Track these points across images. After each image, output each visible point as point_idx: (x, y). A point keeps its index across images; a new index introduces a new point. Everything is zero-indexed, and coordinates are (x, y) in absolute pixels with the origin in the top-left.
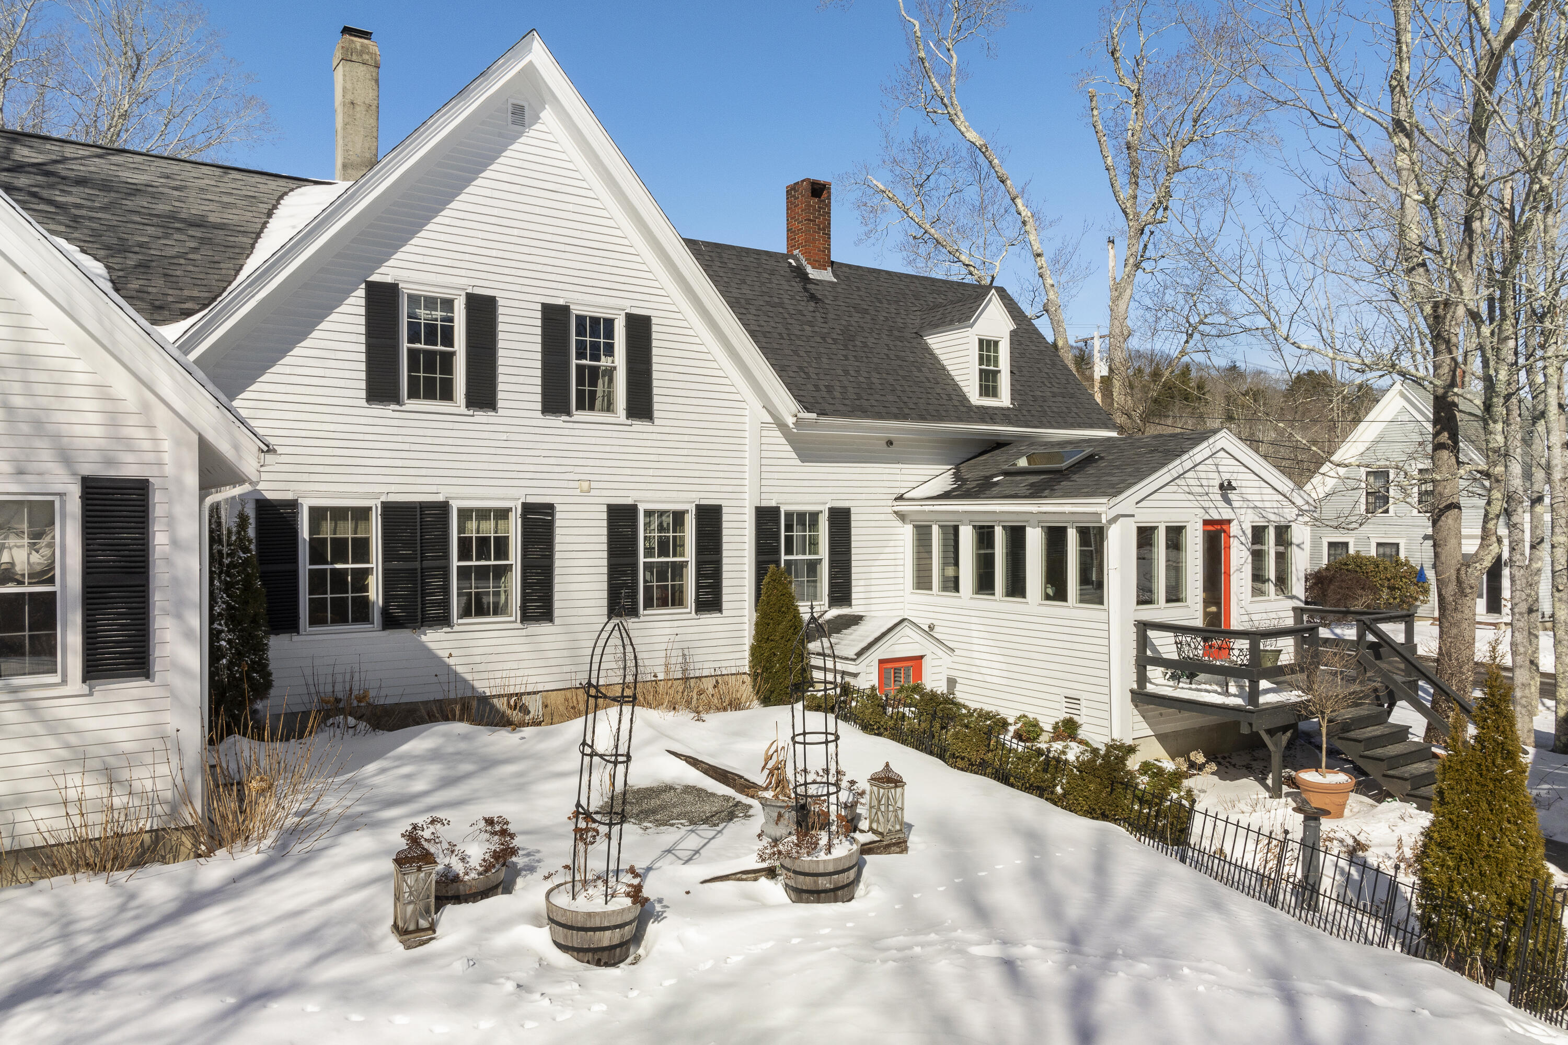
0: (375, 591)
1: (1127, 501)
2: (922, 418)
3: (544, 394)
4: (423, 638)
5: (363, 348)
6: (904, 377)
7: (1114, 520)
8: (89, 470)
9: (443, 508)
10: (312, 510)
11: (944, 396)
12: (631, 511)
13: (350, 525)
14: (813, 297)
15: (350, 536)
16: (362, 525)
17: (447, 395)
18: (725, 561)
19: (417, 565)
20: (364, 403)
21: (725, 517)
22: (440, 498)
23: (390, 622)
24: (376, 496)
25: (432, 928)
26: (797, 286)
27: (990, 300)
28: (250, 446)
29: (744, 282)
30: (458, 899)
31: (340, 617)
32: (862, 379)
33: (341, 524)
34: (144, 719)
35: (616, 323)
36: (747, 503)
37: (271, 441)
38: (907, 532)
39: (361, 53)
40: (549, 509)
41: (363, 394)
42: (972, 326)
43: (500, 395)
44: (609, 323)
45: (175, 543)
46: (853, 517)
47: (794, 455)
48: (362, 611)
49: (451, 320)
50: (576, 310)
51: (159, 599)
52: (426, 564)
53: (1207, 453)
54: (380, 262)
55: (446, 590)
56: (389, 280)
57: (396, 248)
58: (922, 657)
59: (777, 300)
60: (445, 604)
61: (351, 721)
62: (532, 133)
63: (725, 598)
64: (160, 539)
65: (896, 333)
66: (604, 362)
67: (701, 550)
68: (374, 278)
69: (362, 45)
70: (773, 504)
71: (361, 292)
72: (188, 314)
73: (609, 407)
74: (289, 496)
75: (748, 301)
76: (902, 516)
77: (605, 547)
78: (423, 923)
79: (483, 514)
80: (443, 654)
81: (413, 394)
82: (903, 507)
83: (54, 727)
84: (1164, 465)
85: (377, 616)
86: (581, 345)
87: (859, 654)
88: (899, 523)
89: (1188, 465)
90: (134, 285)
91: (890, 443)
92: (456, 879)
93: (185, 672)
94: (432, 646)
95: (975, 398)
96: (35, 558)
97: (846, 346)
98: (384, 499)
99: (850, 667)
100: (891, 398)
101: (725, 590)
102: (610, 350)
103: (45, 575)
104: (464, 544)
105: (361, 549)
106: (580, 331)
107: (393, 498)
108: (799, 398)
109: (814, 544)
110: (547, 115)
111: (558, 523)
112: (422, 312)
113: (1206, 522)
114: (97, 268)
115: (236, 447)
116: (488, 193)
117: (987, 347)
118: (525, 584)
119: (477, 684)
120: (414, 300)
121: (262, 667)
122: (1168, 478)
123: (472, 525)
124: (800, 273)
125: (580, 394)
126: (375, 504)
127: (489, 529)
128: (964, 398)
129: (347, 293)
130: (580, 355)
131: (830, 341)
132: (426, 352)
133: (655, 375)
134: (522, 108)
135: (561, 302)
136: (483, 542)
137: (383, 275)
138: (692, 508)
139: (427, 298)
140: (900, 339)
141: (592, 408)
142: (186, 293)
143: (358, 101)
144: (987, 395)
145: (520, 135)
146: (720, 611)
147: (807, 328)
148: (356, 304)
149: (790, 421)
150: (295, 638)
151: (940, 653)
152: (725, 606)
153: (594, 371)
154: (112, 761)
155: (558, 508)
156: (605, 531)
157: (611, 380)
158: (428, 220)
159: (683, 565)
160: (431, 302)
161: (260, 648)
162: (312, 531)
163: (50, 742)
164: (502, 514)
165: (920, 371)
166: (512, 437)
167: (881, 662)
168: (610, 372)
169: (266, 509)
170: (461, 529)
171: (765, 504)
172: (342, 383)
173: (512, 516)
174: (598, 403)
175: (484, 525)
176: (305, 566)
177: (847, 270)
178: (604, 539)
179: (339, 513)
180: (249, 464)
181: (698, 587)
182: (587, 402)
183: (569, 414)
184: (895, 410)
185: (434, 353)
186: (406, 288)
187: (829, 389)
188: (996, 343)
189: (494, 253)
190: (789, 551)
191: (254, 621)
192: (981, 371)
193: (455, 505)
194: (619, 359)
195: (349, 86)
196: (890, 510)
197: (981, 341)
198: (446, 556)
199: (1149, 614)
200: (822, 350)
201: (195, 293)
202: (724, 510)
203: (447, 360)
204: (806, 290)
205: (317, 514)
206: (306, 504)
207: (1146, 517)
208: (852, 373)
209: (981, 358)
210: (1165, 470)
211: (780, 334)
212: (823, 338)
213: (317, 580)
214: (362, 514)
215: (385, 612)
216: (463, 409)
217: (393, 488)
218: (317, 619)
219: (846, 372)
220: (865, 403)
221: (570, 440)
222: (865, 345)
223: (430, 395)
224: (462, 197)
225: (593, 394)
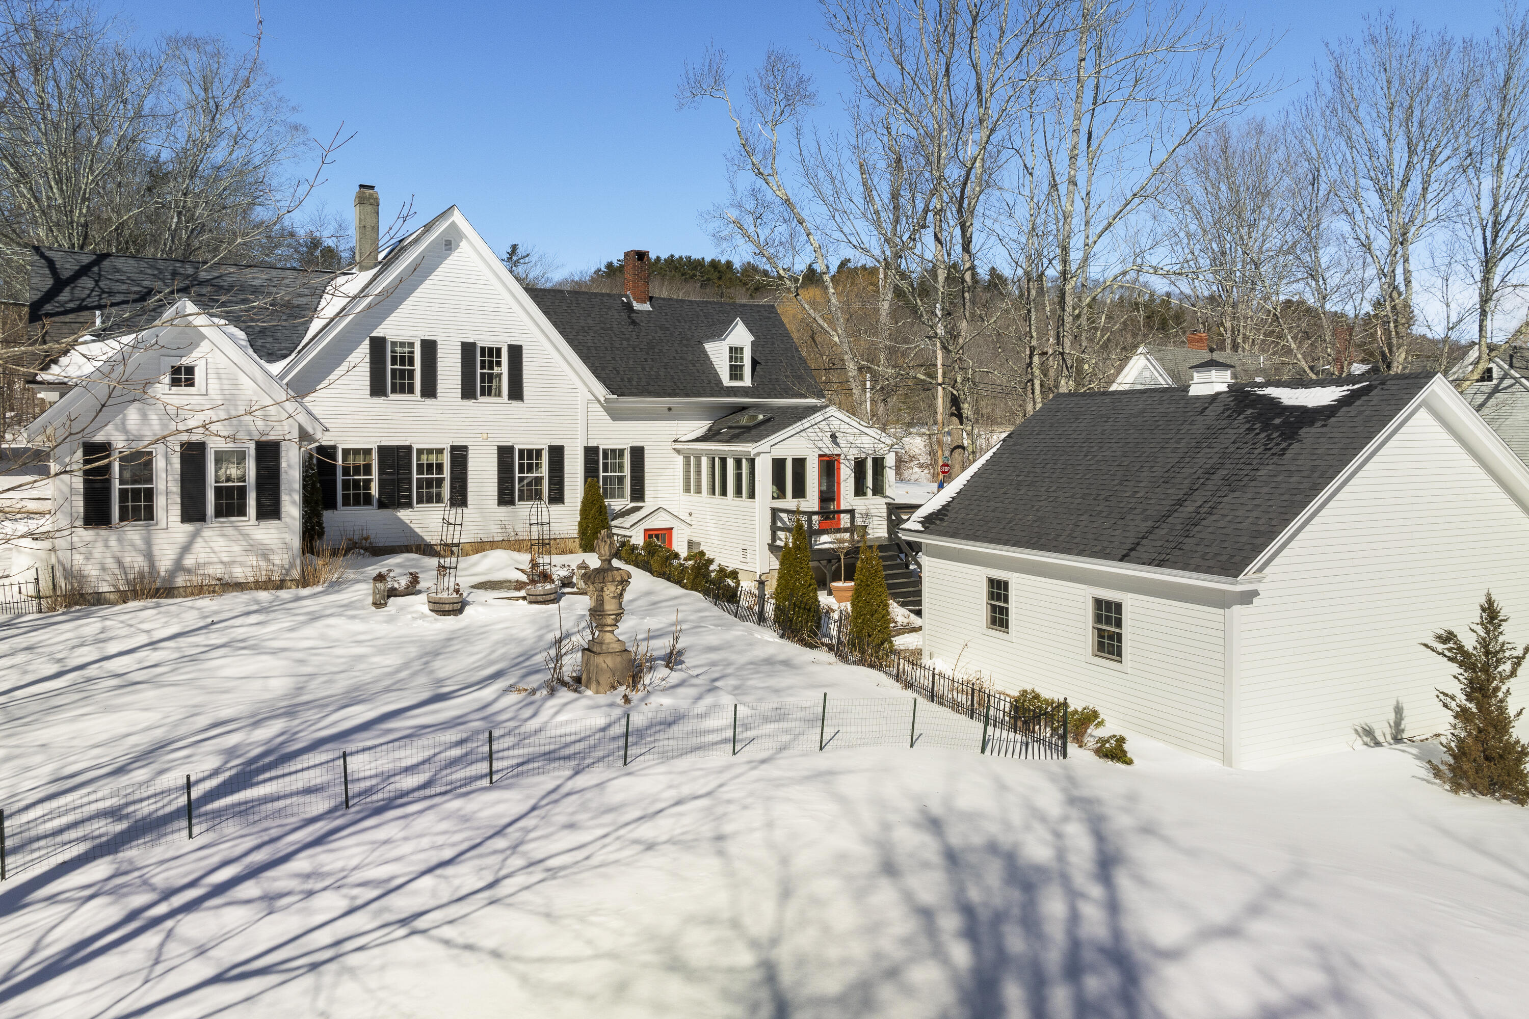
0: (374, 490)
1: (764, 445)
2: (687, 395)
3: (462, 389)
4: (399, 514)
5: (368, 369)
6: (681, 371)
7: (758, 454)
8: (256, 438)
9: (409, 448)
10: (343, 450)
11: (706, 381)
12: (511, 449)
13: (362, 457)
14: (634, 323)
15: (362, 463)
16: (368, 457)
17: (411, 390)
18: (566, 476)
19: (395, 477)
20: (369, 396)
21: (566, 452)
22: (408, 443)
23: (382, 505)
24: (375, 442)
25: (386, 604)
26: (624, 315)
27: (737, 324)
28: (319, 429)
29: (589, 315)
30: (395, 596)
31: (357, 503)
32: (652, 373)
33: (357, 457)
34: (276, 536)
35: (503, 350)
36: (579, 444)
37: (327, 425)
38: (680, 459)
39: (369, 198)
40: (465, 448)
41: (369, 392)
42: (724, 340)
43: (439, 390)
44: (499, 350)
45: (289, 466)
46: (646, 452)
47: (608, 417)
48: (368, 500)
49: (413, 352)
50: (480, 344)
51: (283, 487)
52: (400, 476)
53: (821, 418)
54: (376, 327)
55: (410, 490)
56: (381, 335)
57: (384, 319)
58: (672, 529)
59: (608, 326)
60: (410, 497)
61: (362, 551)
62: (456, 254)
63: (566, 496)
64: (284, 465)
65: (685, 342)
66: (496, 370)
67: (551, 470)
68: (374, 334)
69: (370, 194)
70: (595, 445)
71: (367, 342)
72: (284, 357)
73: (499, 394)
74: (332, 443)
75: (589, 328)
76: (678, 451)
77: (496, 468)
78: (383, 602)
79: (430, 451)
80: (408, 522)
81: (394, 391)
82: (678, 446)
83: (246, 536)
84: (790, 425)
85: (375, 502)
86: (483, 362)
87: (631, 526)
88: (676, 455)
89: (807, 425)
90: (259, 342)
91: (670, 409)
92: (396, 589)
93: (294, 518)
94: (402, 518)
95: (726, 381)
96: (239, 472)
97: (648, 353)
98: (379, 444)
99: (627, 533)
100: (669, 384)
101: (566, 492)
102: (499, 364)
103: (242, 479)
104: (420, 466)
105: (368, 469)
106: (483, 355)
107: (383, 444)
108: (608, 386)
109: (621, 467)
110: (464, 244)
111: (470, 456)
112: (398, 349)
113: (820, 456)
114: (241, 335)
115: (314, 429)
116: (432, 287)
117: (735, 352)
118: (452, 488)
119: (426, 538)
120: (394, 344)
121: (320, 524)
122: (793, 432)
123: (424, 457)
124: (629, 306)
125: (482, 388)
126: (374, 447)
127: (433, 459)
128: (720, 382)
129: (360, 343)
130: (483, 367)
131: (638, 350)
132: (400, 370)
133: (524, 376)
134: (450, 241)
135: (472, 341)
136: (430, 466)
137: (378, 333)
138: (546, 447)
139: (400, 343)
140: (686, 346)
141: (489, 395)
142: (283, 345)
143: (368, 225)
144: (736, 379)
145: (449, 255)
146: (563, 503)
147: (624, 342)
148: (365, 347)
149: (602, 399)
150: (335, 512)
151: (683, 527)
152: (566, 500)
153: (491, 376)
154: (266, 552)
155: (470, 448)
156: (496, 460)
157: (500, 380)
158: (401, 303)
159: (541, 478)
160: (402, 344)
161: (319, 516)
162: (343, 461)
163: (244, 543)
164: (440, 451)
165: (694, 366)
166: (445, 411)
167: (645, 530)
168: (499, 376)
169: (322, 450)
170: (418, 459)
171: (590, 445)
172: (358, 387)
173: (445, 452)
174: (493, 392)
175: (430, 457)
176: (340, 477)
177: (661, 302)
178: (496, 464)
179: (356, 452)
180: (318, 435)
181: (550, 490)
182: (487, 392)
183: (476, 399)
184: (670, 391)
185: (405, 370)
186: (390, 339)
187: (630, 380)
188: (742, 349)
189: (435, 318)
190: (605, 470)
191: (316, 503)
192: (731, 366)
193: (415, 447)
194: (504, 369)
195: (362, 217)
196: (670, 447)
197: (731, 348)
198: (410, 473)
199: (779, 504)
200: (631, 356)
201: (287, 345)
202: (566, 448)
203: (411, 373)
204: (629, 317)
205: (346, 452)
206: (340, 447)
207: (778, 453)
208: (648, 369)
209: (731, 358)
210: (791, 428)
211: (606, 348)
212: (634, 349)
213: (346, 484)
214: (368, 452)
215: (379, 500)
216: (419, 398)
217: (383, 439)
218: (346, 503)
219: (644, 369)
220: (650, 387)
221: (476, 412)
222: (661, 351)
223: (402, 391)
224: (418, 290)
225: (490, 388)
